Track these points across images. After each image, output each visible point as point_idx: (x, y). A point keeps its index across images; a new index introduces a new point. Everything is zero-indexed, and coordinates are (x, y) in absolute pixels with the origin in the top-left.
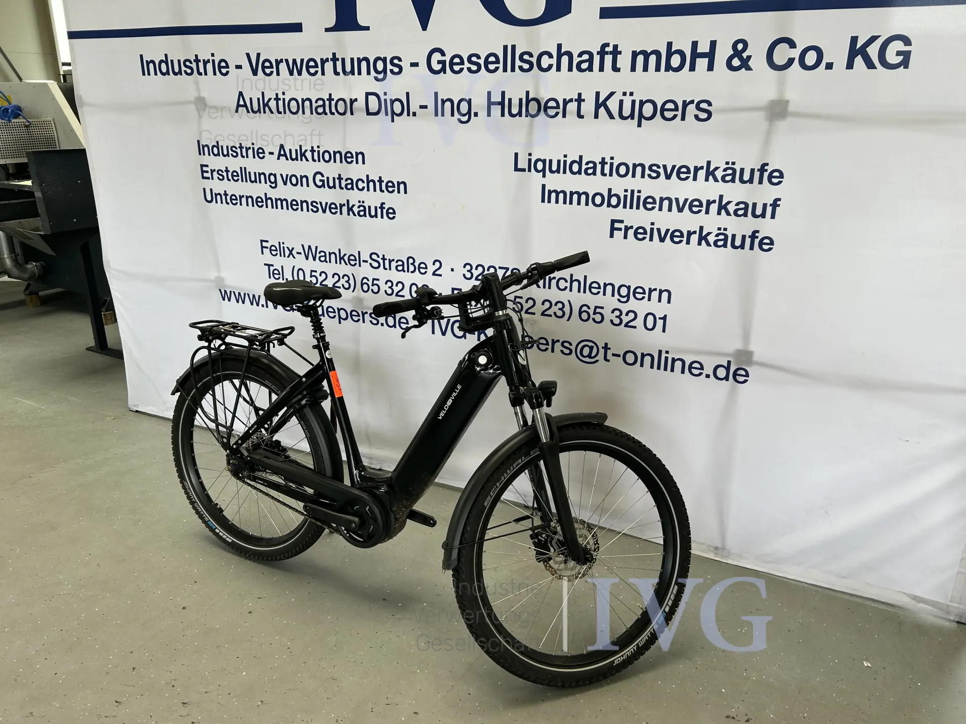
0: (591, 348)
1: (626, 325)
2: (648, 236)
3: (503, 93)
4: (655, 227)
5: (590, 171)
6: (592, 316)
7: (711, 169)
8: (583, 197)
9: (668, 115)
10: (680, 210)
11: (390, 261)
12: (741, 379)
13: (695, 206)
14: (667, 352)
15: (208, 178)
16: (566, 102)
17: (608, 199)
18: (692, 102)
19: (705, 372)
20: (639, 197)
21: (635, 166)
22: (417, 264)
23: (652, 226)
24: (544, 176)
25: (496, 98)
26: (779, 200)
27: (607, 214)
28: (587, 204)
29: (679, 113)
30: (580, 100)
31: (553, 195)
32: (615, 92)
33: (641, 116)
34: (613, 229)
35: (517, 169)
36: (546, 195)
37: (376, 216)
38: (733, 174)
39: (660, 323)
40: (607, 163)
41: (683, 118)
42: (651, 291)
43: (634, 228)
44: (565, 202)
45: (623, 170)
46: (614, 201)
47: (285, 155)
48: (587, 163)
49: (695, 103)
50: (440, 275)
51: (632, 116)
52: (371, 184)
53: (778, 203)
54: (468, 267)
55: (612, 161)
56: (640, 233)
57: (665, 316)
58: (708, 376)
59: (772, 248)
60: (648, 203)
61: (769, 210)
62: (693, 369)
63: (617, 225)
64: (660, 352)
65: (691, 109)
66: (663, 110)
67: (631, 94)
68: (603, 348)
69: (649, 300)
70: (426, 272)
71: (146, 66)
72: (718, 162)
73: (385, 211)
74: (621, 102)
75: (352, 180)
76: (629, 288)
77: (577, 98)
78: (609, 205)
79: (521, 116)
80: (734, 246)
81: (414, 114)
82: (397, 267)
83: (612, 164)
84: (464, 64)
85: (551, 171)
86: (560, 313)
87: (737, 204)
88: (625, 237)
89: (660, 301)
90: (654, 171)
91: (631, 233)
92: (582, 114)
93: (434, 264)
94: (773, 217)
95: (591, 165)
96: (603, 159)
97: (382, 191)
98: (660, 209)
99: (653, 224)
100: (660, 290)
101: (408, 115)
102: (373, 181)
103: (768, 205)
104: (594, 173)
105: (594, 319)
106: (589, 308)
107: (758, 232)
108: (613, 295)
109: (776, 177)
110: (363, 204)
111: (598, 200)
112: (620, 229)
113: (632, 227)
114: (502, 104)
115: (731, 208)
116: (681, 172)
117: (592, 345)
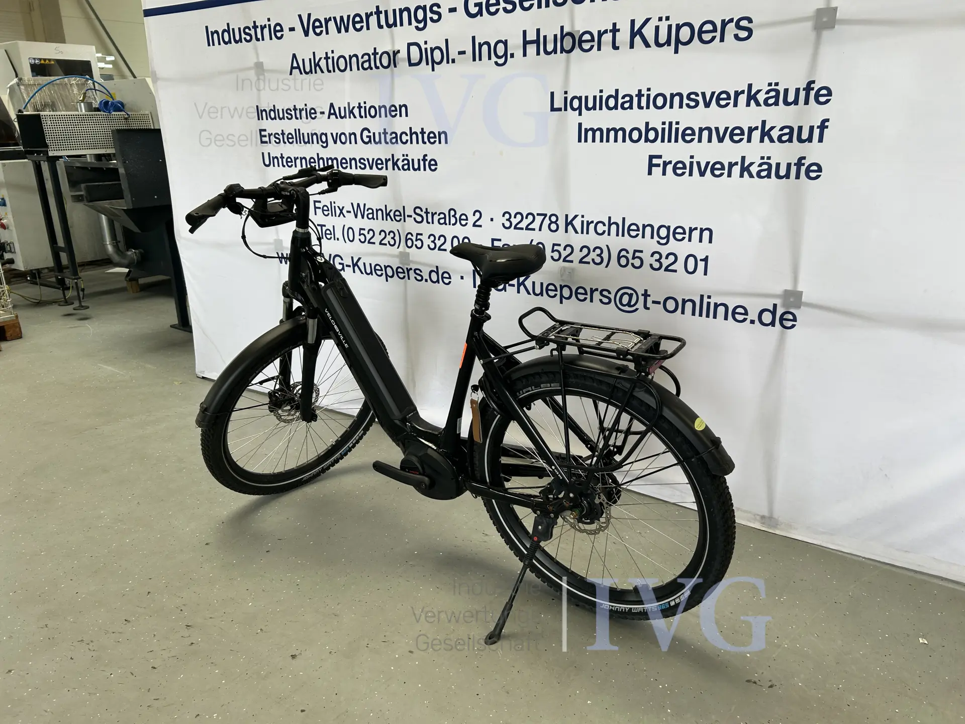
0: (631, 296)
1: (666, 269)
2: (687, 171)
3: (538, 31)
4: (695, 160)
5: (627, 105)
6: (631, 261)
7: (753, 93)
8: (620, 133)
9: (706, 37)
10: (721, 140)
11: (433, 215)
12: (789, 324)
13: (735, 134)
14: (709, 297)
15: (266, 142)
16: (600, 34)
17: (646, 134)
18: (731, 20)
19: (749, 318)
20: (677, 129)
21: (672, 96)
22: (458, 216)
23: (692, 160)
24: (580, 114)
25: (532, 36)
26: (828, 120)
27: (645, 149)
28: (624, 141)
29: (718, 34)
30: (615, 30)
31: (590, 134)
32: (651, 18)
33: (678, 41)
34: (651, 166)
35: (553, 109)
36: (583, 134)
37: (419, 169)
38: (776, 96)
39: (701, 265)
40: (643, 95)
41: (722, 40)
42: (691, 230)
43: (673, 163)
44: (601, 141)
45: (660, 101)
46: (652, 135)
47: (335, 114)
48: (623, 97)
49: (735, 21)
50: (480, 226)
51: (668, 42)
52: (414, 136)
53: (826, 124)
54: (507, 216)
55: (649, 93)
56: (679, 168)
57: (707, 257)
58: (752, 322)
59: (820, 176)
60: (687, 135)
61: (816, 132)
62: (737, 314)
63: (655, 161)
64: (702, 297)
65: (731, 28)
66: (701, 32)
67: (668, 18)
68: (642, 295)
69: (690, 240)
70: (467, 224)
71: (212, 37)
72: (761, 85)
73: (427, 163)
74: (657, 28)
75: (396, 134)
76: (668, 228)
77: (612, 28)
78: (647, 140)
79: (556, 53)
80: (778, 176)
81: (453, 61)
82: (439, 220)
83: (648, 96)
84: (499, 4)
85: (588, 109)
86: (598, 260)
87: (782, 129)
88: (664, 173)
89: (701, 241)
90: (692, 100)
91: (670, 168)
92: (617, 45)
93: (474, 215)
94: (821, 140)
95: (627, 99)
96: (640, 91)
97: (424, 143)
98: (700, 141)
99: (692, 157)
100: (701, 229)
101: (448, 62)
102: (416, 133)
103: (815, 127)
104: (631, 107)
105: (633, 264)
106: (628, 252)
107: (804, 158)
108: (652, 237)
109: (823, 95)
110: (407, 158)
111: (635, 135)
112: (658, 165)
113: (670, 162)
114: (537, 42)
115: (775, 134)
116: (721, 99)
117: (630, 292)
